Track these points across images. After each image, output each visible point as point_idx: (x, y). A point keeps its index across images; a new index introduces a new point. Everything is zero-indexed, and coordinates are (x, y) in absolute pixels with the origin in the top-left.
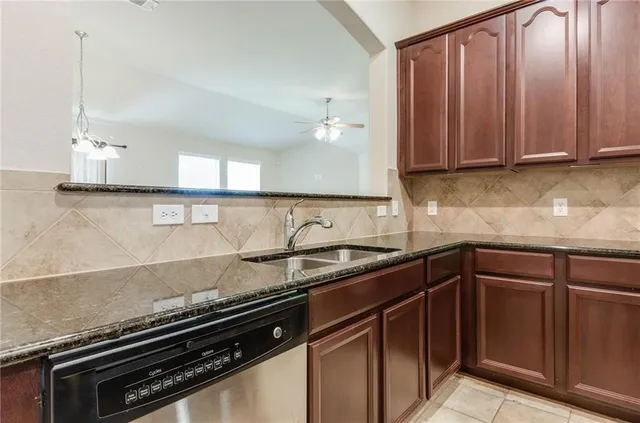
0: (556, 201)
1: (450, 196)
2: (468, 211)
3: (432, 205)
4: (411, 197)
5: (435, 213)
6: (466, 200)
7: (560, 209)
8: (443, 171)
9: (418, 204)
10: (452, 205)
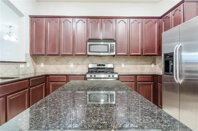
0: (71, 64)
1: (47, 62)
2: (52, 66)
3: (42, 64)
4: (36, 62)
5: (43, 67)
6: (51, 63)
7: (72, 66)
8: (44, 55)
9: (38, 64)
10: (48, 64)
